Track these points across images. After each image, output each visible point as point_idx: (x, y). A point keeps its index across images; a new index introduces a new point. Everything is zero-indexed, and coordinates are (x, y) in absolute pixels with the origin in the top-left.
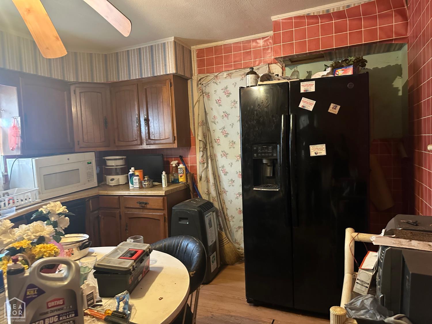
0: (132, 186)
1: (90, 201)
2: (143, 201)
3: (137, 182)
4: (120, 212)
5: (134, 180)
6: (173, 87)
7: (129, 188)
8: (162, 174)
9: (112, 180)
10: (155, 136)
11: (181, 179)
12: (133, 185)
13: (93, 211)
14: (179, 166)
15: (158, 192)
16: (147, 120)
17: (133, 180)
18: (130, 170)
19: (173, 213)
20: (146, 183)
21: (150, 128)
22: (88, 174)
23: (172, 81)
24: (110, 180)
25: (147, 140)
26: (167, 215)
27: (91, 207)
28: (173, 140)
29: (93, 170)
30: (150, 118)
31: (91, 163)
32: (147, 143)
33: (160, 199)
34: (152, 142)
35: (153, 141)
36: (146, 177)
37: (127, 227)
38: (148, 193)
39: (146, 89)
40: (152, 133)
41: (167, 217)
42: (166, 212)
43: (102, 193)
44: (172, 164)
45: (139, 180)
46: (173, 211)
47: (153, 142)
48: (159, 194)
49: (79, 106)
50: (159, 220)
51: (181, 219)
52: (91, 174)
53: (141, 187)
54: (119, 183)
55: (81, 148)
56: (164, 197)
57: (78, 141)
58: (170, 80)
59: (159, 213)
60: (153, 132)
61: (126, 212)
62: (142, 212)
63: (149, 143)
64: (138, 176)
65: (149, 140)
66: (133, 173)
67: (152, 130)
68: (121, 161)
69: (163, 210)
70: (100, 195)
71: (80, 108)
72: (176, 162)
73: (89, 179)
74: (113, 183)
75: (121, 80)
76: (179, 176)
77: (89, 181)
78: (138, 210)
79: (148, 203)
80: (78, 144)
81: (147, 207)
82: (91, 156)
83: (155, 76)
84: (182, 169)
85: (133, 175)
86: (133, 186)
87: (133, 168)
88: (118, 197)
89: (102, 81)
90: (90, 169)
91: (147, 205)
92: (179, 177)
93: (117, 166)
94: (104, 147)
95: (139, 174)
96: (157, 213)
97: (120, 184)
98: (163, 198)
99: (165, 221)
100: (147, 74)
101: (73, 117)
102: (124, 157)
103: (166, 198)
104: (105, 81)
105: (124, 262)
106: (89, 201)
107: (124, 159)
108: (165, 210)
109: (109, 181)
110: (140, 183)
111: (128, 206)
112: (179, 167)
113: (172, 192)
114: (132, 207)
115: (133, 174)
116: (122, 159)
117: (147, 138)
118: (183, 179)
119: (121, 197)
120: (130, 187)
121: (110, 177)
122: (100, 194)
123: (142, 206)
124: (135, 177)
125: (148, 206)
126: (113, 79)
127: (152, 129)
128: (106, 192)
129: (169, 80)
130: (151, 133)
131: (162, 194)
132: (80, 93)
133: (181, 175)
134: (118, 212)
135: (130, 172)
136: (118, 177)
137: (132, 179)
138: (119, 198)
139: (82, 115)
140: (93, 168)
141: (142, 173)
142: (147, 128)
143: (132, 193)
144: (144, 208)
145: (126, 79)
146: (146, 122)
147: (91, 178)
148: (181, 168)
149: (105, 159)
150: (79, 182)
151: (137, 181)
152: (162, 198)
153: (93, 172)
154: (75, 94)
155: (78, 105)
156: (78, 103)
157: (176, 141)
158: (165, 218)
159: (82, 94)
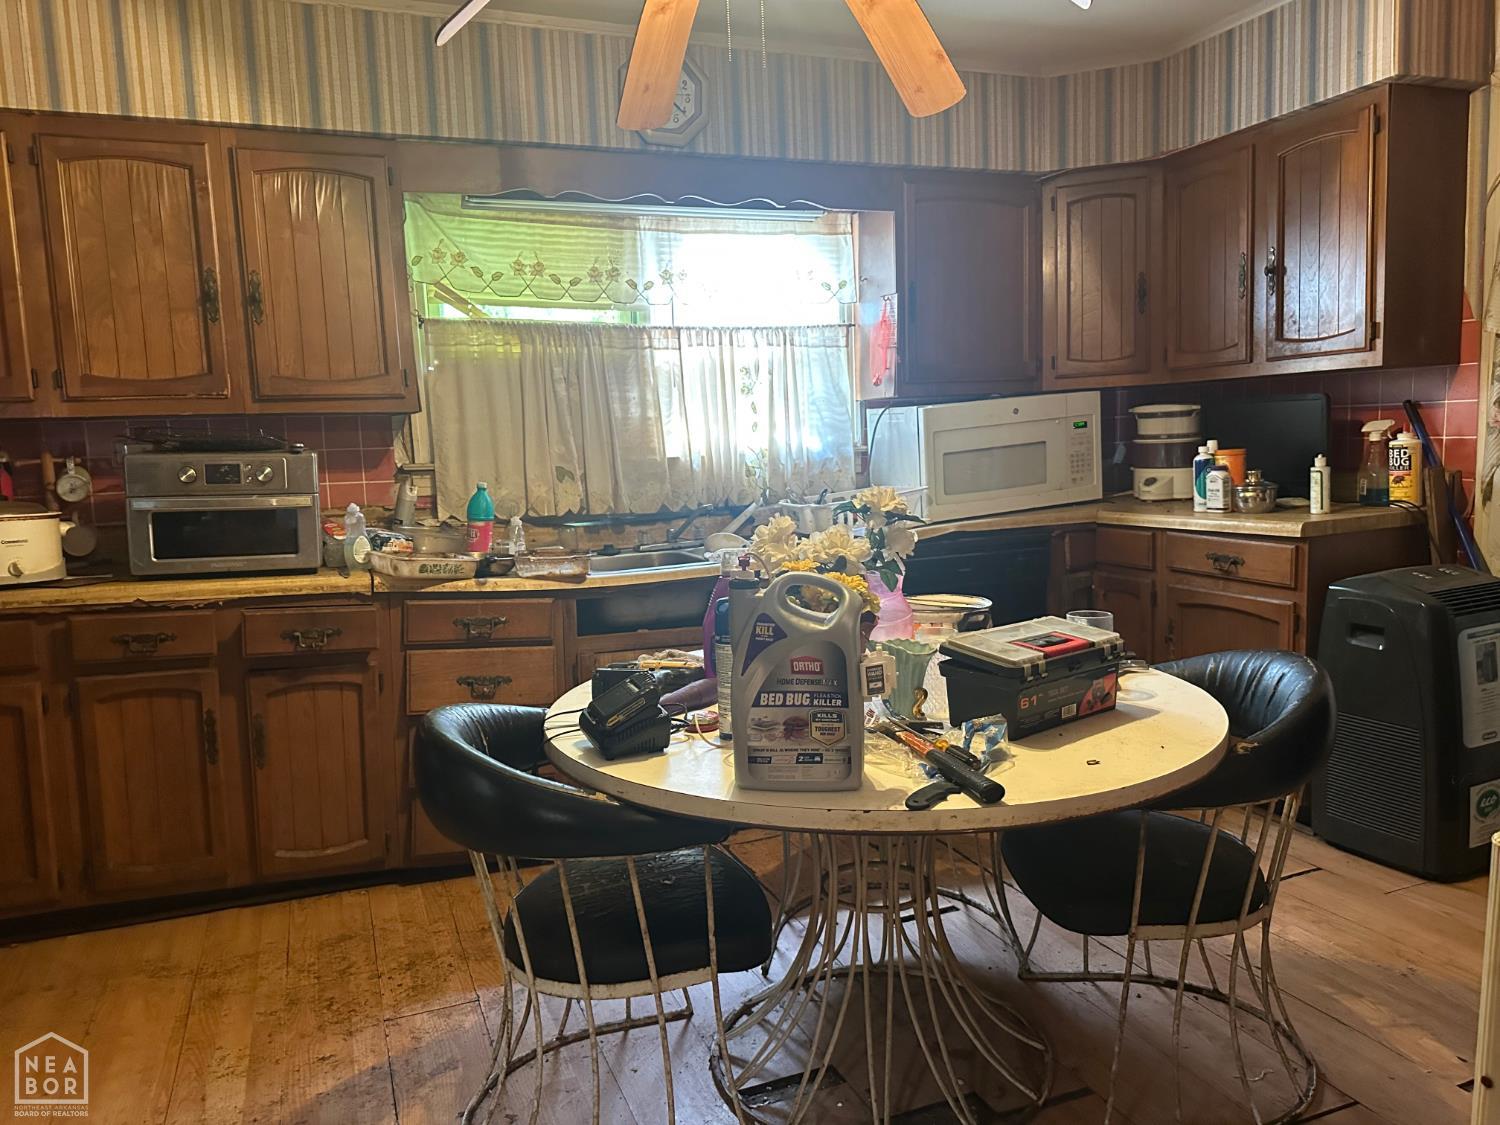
0: (1202, 500)
1: (1067, 540)
2: (1226, 553)
3: (1218, 491)
4: (1154, 583)
5: (1208, 481)
6: (1385, 134)
7: (1193, 507)
8: (1313, 465)
9: (1150, 482)
10: (1302, 326)
11: (1397, 491)
12: (1205, 498)
13: (1074, 570)
14: (1395, 438)
15: (1278, 526)
16: (1277, 273)
17: (1205, 484)
18: (1201, 449)
19: (1330, 604)
20: (1248, 494)
21: (1286, 299)
22: (1075, 459)
23: (1385, 110)
24: (1143, 480)
25: (1271, 342)
26: (1305, 610)
27: (1068, 556)
28: (1369, 337)
29: (1090, 449)
30: (1289, 263)
31: (1085, 425)
32: (1271, 355)
33: (1286, 549)
34: (1288, 349)
35: (1294, 346)
36: (1252, 474)
37: (1171, 632)
38: (1244, 527)
39: (1282, 160)
40: (1291, 317)
41: (1304, 614)
42: (1302, 598)
43: (1105, 518)
44: (1368, 433)
45: (1224, 483)
46: (1328, 599)
47: (1291, 351)
48: (1283, 532)
49: (1065, 247)
50: (1277, 623)
51: (1357, 629)
52: (1083, 460)
53: (1231, 509)
54: (1172, 494)
55: (1058, 378)
56: (1301, 545)
57: (1053, 358)
58: (1375, 106)
59: (1277, 598)
60: (1294, 313)
61: (1171, 585)
62: (1223, 590)
63: (1278, 355)
64: (1224, 468)
65: (1277, 343)
66: (1211, 457)
67: (1292, 306)
68: (1185, 419)
69: (1295, 589)
70: (1098, 524)
71: (1066, 253)
72: (1387, 424)
73: (1078, 476)
74: (1151, 493)
75: (1198, 141)
76: (1392, 478)
77: (1074, 480)
78: (1209, 581)
79: (1244, 562)
80: (1053, 367)
81: (1237, 573)
82: (1088, 405)
83: (1321, 105)
84: (1405, 453)
85: (1209, 464)
86: (1205, 504)
87: (1212, 444)
88: (1150, 533)
89: (1140, 157)
90: (1081, 443)
91: (1239, 566)
92: (1392, 485)
93: (1170, 436)
94: (1129, 374)
95: (1231, 463)
96: (1273, 598)
97: (1176, 496)
98: (1297, 547)
99: (1296, 630)
100: (1290, 101)
101: (1044, 284)
102: (1194, 407)
103: (1306, 547)
104: (1149, 155)
105: (1017, 651)
106: (1062, 537)
107: (1194, 415)
108: (1302, 590)
109: (1141, 485)
110: (1230, 492)
111: (1177, 566)
112: (1391, 444)
113: (1339, 531)
114: (1190, 568)
115: (1207, 461)
116: (1188, 413)
117: (1272, 334)
118: (1405, 490)
119: (1159, 534)
120: (1196, 505)
121: (1142, 474)
122: (1100, 522)
123: (1220, 570)
124: (1213, 473)
125: (1243, 572)
126: (1176, 141)
127: (1293, 302)
128: (1117, 515)
129: (1372, 107)
130: (1286, 317)
131: (1294, 532)
132: (1069, 205)
133: (1400, 473)
134: (1149, 581)
135: (1198, 454)
136: (1171, 475)
137: (1205, 478)
138: (1154, 535)
139: (1072, 275)
140: (1090, 442)
141: (1241, 460)
142: (1273, 300)
143: (1195, 523)
144: (1227, 577)
145: (1216, 136)
146: (1272, 279)
147: (1083, 471)
148: (1400, 449)
149: (1133, 414)
150: (1045, 482)
151: (1219, 485)
152: (1293, 547)
153: (1090, 455)
154: (1053, 210)
155: (1062, 244)
156: (1062, 238)
157: (1379, 343)
158: (1297, 618)
159: (1076, 209)
